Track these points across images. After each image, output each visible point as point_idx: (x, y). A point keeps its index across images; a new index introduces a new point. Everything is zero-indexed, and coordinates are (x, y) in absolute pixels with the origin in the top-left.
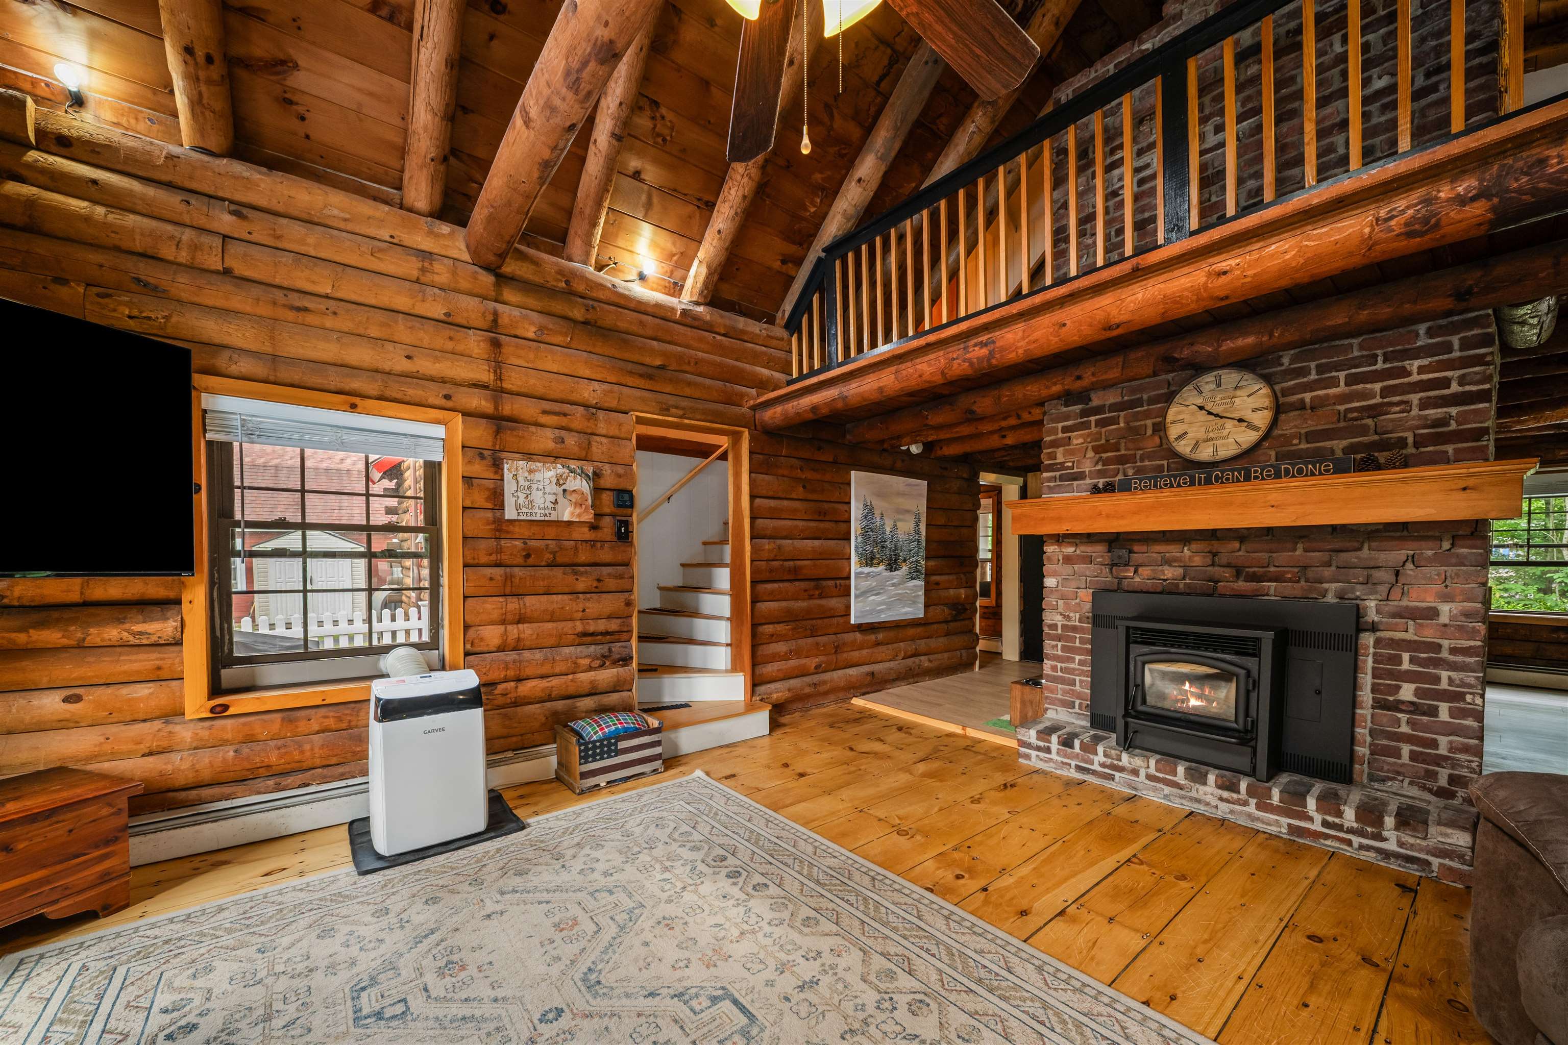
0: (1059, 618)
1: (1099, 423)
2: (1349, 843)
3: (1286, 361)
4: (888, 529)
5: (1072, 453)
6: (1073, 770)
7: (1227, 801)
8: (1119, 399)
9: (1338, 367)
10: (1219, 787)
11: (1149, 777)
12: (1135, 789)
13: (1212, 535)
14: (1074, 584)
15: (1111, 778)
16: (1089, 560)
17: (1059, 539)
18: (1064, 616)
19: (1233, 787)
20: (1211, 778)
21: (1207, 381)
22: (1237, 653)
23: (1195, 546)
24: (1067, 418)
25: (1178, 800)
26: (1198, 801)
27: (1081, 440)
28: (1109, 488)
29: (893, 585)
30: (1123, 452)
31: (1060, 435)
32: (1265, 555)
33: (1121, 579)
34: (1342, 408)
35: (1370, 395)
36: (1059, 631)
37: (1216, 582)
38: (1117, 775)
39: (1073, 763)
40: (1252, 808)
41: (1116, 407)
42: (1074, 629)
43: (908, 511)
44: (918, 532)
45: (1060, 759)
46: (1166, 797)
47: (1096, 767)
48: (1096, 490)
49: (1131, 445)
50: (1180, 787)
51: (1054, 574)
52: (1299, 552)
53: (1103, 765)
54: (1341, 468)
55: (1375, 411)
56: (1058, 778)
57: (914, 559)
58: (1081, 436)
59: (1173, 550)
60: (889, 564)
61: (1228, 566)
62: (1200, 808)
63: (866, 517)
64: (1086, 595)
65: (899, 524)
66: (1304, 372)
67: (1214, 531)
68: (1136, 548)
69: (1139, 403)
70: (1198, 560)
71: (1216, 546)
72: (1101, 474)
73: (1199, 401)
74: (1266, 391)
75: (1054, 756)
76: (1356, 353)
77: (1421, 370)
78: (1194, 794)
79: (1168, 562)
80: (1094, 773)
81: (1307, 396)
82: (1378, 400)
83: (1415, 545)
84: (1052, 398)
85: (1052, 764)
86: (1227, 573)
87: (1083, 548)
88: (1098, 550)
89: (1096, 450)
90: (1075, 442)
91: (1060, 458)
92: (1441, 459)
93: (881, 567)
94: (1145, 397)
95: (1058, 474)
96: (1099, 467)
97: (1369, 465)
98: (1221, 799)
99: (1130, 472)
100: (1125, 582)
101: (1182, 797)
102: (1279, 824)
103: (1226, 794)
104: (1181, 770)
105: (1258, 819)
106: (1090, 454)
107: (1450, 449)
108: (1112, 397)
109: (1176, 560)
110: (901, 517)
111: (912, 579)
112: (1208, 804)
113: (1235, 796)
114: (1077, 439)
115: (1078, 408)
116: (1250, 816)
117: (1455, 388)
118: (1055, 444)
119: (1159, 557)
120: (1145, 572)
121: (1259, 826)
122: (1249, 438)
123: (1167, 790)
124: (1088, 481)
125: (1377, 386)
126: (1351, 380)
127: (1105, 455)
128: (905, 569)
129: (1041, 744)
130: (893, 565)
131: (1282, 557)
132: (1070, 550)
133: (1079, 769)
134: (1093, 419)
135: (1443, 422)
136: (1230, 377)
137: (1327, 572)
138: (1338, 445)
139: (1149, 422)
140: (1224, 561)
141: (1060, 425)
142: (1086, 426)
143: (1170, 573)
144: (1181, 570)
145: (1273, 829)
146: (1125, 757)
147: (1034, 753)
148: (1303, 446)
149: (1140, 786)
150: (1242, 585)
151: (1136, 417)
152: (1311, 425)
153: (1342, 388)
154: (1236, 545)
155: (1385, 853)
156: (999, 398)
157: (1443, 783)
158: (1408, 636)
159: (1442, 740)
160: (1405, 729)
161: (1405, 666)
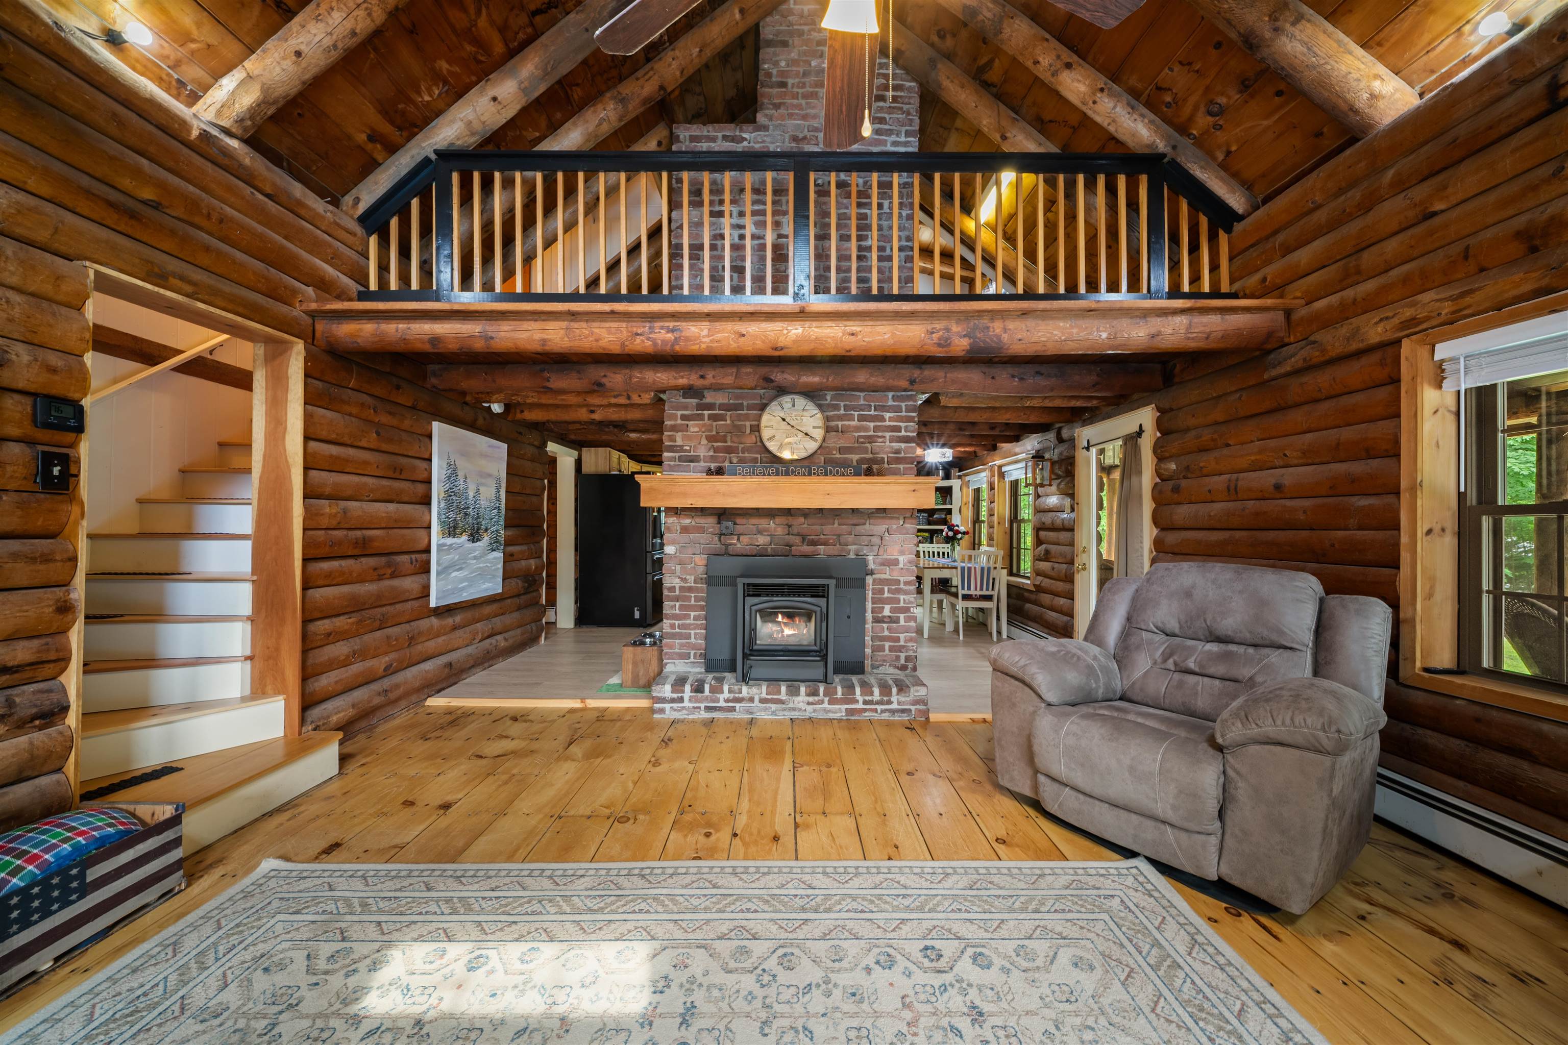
0: (678, 581)
1: (711, 417)
2: (876, 710)
3: (828, 398)
4: (471, 494)
5: (689, 438)
6: (702, 712)
7: (812, 704)
8: (726, 401)
9: (854, 408)
10: (808, 695)
11: (762, 701)
12: (751, 713)
13: (788, 512)
14: (690, 551)
15: (733, 709)
16: (701, 530)
17: (675, 511)
18: (682, 579)
19: (815, 693)
20: (803, 690)
21: (786, 400)
22: (812, 596)
23: (778, 520)
24: (685, 408)
25: (781, 713)
26: (794, 709)
27: (696, 429)
28: (720, 472)
29: (475, 558)
30: (729, 444)
31: (679, 422)
32: (818, 527)
33: (727, 545)
34: (856, 434)
35: (866, 429)
36: (677, 592)
37: (790, 546)
38: (738, 705)
39: (702, 706)
40: (826, 705)
41: (722, 407)
42: (690, 589)
43: (490, 475)
44: (498, 499)
45: (691, 705)
46: (773, 713)
47: (722, 704)
48: (709, 472)
49: (735, 439)
50: (781, 702)
51: (673, 543)
52: (836, 525)
53: (727, 701)
54: (857, 474)
55: (871, 439)
56: (693, 721)
57: (494, 529)
58: (697, 425)
59: (763, 523)
60: (471, 535)
61: (798, 535)
62: (795, 715)
63: (449, 478)
64: (700, 560)
65: (482, 489)
66: (837, 407)
67: (789, 509)
68: (738, 521)
69: (739, 407)
70: (780, 531)
71: (791, 520)
72: (713, 459)
73: (782, 415)
74: (819, 415)
75: (686, 704)
76: (862, 402)
77: (891, 419)
78: (791, 705)
79: (760, 532)
80: (720, 709)
81: (840, 423)
82: (871, 433)
83: (888, 521)
84: (676, 388)
85: (685, 712)
86: (797, 540)
87: (698, 520)
88: (709, 522)
89: (710, 439)
90: (692, 429)
91: (679, 442)
92: (896, 473)
93: (464, 538)
94: (745, 404)
95: (677, 455)
96: (711, 453)
97: (869, 473)
98: (809, 703)
99: (735, 460)
100: (730, 548)
101: (784, 710)
102: (839, 711)
103: (811, 699)
104: (783, 689)
105: (829, 711)
106: (704, 441)
107: (901, 466)
108: (720, 398)
109: (766, 530)
110: (483, 481)
111: (493, 550)
112: (800, 710)
113: (816, 698)
114: (694, 427)
115: (694, 401)
116: (826, 711)
117: (903, 433)
118: (674, 428)
119: (754, 528)
120: (745, 539)
121: (831, 716)
122: (812, 446)
123: (774, 707)
124: (702, 464)
125: (872, 425)
126: (861, 418)
127: (716, 444)
128: (486, 539)
129: (675, 696)
130: (475, 537)
131: (828, 529)
132: (687, 521)
133: (708, 709)
134: (706, 413)
135: (898, 452)
136: (800, 401)
137: (850, 538)
138: (855, 457)
139: (748, 424)
140: (795, 531)
141: (679, 413)
142: (700, 417)
143: (762, 540)
144: (768, 538)
145: (837, 716)
146: (745, 689)
147: (667, 706)
148: (838, 456)
149: (755, 710)
150: (806, 549)
151: (739, 417)
152: (842, 443)
153: (855, 423)
154: (802, 520)
155: (893, 712)
156: (630, 378)
157: (902, 661)
158: (887, 576)
159: (902, 636)
160: (886, 633)
161: (886, 595)
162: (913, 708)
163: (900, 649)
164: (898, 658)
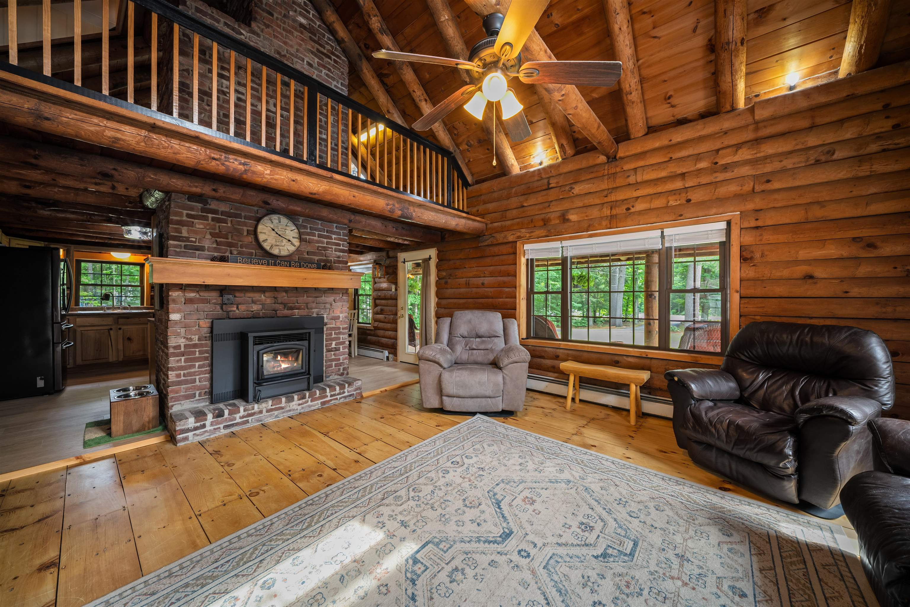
0: (183, 340)
1: (213, 219)
2: (337, 399)
3: (301, 221)
5: (196, 232)
6: (222, 431)
7: (301, 404)
8: (227, 210)
9: (316, 230)
10: (299, 400)
11: (268, 411)
12: (261, 421)
13: (275, 289)
14: (195, 317)
15: (247, 422)
16: (206, 301)
17: (181, 287)
18: (187, 339)
19: (304, 397)
20: (296, 397)
21: (275, 217)
22: (298, 340)
23: (267, 294)
24: (192, 209)
25: (281, 415)
26: (290, 411)
27: (202, 226)
28: (223, 259)
30: (230, 240)
31: (185, 218)
32: (295, 299)
33: (228, 312)
34: (317, 245)
35: (322, 243)
36: (182, 349)
37: (276, 311)
38: (250, 419)
39: (221, 426)
40: (310, 403)
41: (223, 213)
42: (195, 346)
45: (212, 428)
46: (277, 416)
47: (238, 420)
48: (213, 259)
49: (235, 238)
50: (282, 408)
51: (178, 311)
52: (305, 297)
53: (243, 417)
54: (318, 268)
55: (325, 249)
56: (217, 438)
58: (202, 224)
59: (256, 296)
61: (281, 303)
62: (290, 414)
64: (205, 324)
66: (305, 227)
67: (275, 287)
68: (237, 294)
69: (238, 216)
70: (269, 301)
71: (276, 294)
72: (216, 250)
73: (272, 226)
74: (296, 231)
75: (208, 428)
76: (320, 227)
77: (335, 239)
78: (288, 409)
79: (254, 302)
80: (237, 424)
81: (308, 237)
82: (325, 245)
83: (334, 295)
84: (184, 193)
85: (207, 434)
86: (281, 307)
87: (202, 294)
88: (213, 295)
89: (213, 235)
90: (197, 226)
91: (185, 233)
92: (338, 269)
94: (243, 214)
95: (183, 244)
96: (215, 246)
97: (324, 267)
98: (299, 405)
99: (235, 252)
100: (231, 314)
101: (284, 413)
102: (317, 404)
103: (301, 402)
104: (284, 400)
105: (312, 406)
106: (208, 236)
107: (341, 265)
108: (223, 207)
109: (259, 301)
112: (294, 410)
113: (304, 400)
114: (199, 225)
115: (199, 205)
116: (310, 406)
117: (341, 247)
118: (181, 223)
119: (250, 300)
120: (242, 307)
121: (313, 408)
122: (292, 249)
123: (276, 413)
124: (206, 252)
125: (325, 240)
126: (320, 236)
127: (219, 240)
129: (198, 424)
131: (300, 299)
132: (192, 295)
133: (226, 427)
134: (210, 215)
135: (339, 257)
136: (284, 220)
137: (314, 305)
138: (316, 258)
139: (245, 228)
140: (280, 301)
141: (185, 212)
142: (206, 218)
143: (255, 308)
144: (261, 306)
145: (317, 407)
146: (256, 406)
147: (190, 434)
148: (307, 256)
149: (263, 418)
150: (286, 312)
151: (239, 223)
152: (309, 249)
153: (316, 238)
154: (284, 294)
155: (345, 397)
156: (144, 177)
157: (341, 371)
158: (334, 326)
159: (341, 357)
160: (333, 357)
161: (333, 336)
162: (355, 393)
163: (340, 364)
164: (339, 369)
